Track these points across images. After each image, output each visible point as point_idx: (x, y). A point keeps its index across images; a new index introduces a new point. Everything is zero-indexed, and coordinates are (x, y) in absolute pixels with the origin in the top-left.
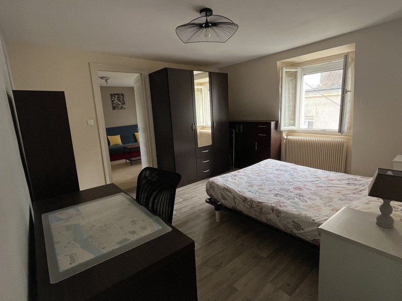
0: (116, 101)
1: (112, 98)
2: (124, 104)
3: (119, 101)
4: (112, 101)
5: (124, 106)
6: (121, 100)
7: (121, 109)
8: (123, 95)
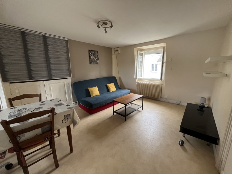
0: (92, 57)
1: (89, 54)
2: (98, 59)
3: (95, 56)
4: (90, 56)
5: (98, 62)
6: (96, 56)
7: (96, 64)
8: (97, 52)
